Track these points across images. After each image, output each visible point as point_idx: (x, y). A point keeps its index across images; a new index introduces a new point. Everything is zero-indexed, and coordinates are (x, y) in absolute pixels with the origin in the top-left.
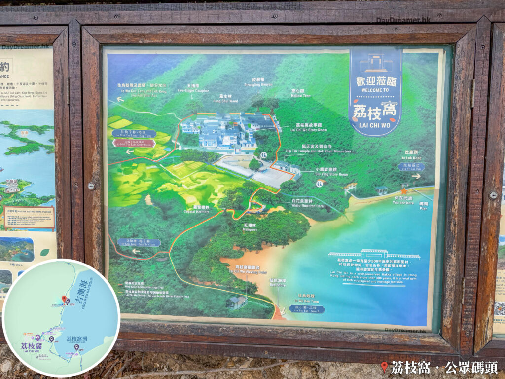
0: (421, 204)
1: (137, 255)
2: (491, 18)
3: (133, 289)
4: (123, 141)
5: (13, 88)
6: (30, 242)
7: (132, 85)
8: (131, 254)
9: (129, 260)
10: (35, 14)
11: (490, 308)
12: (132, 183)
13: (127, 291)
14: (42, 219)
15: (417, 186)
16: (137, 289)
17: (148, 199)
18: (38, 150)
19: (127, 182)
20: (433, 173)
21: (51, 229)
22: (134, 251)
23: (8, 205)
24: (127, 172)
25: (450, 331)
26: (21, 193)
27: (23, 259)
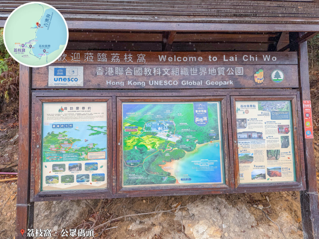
0: (216, 145)
1: (133, 166)
2: (230, 94)
3: (132, 177)
4: (128, 130)
5: (92, 115)
6: (97, 163)
7: (130, 113)
8: (131, 165)
9: (130, 167)
10: (102, 93)
11: (238, 175)
12: (130, 143)
13: (129, 178)
14: (101, 156)
15: (214, 140)
16: (133, 177)
17: (136, 147)
18: (101, 133)
19: (129, 142)
20: (219, 136)
21: (105, 159)
22: (132, 164)
23: (89, 152)
24: (129, 139)
25: (228, 183)
26: (94, 148)
27: (94, 169)
